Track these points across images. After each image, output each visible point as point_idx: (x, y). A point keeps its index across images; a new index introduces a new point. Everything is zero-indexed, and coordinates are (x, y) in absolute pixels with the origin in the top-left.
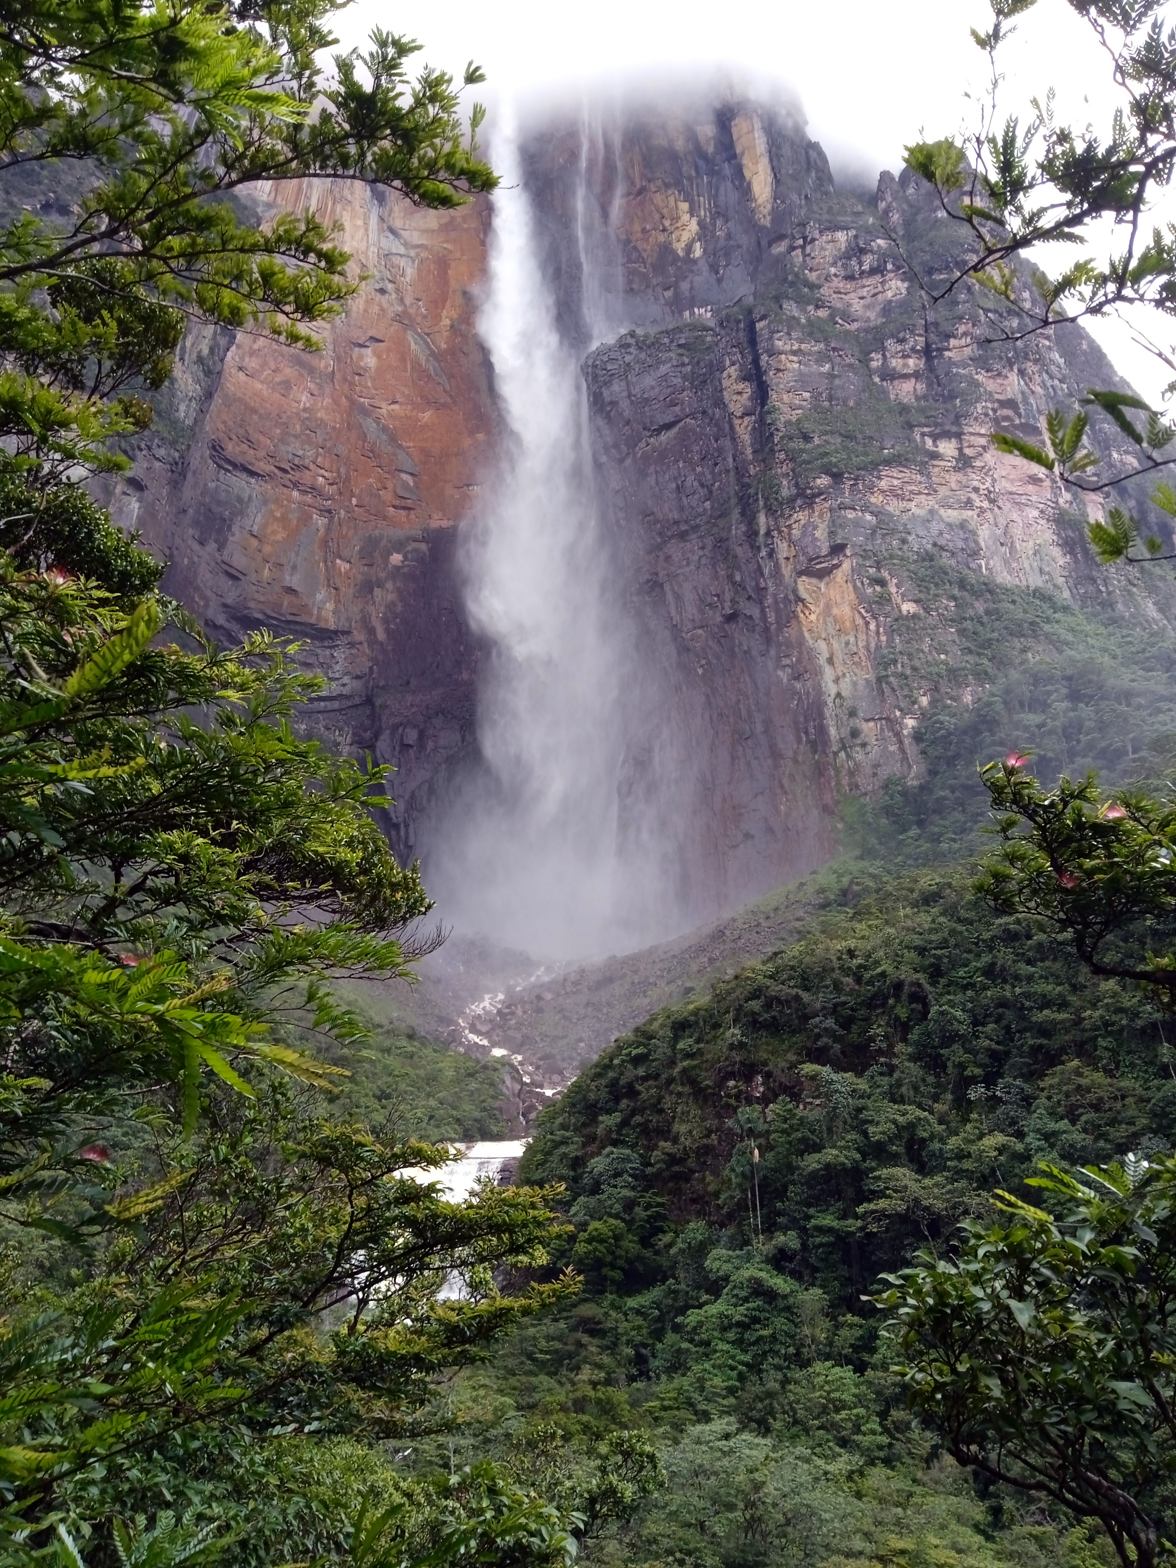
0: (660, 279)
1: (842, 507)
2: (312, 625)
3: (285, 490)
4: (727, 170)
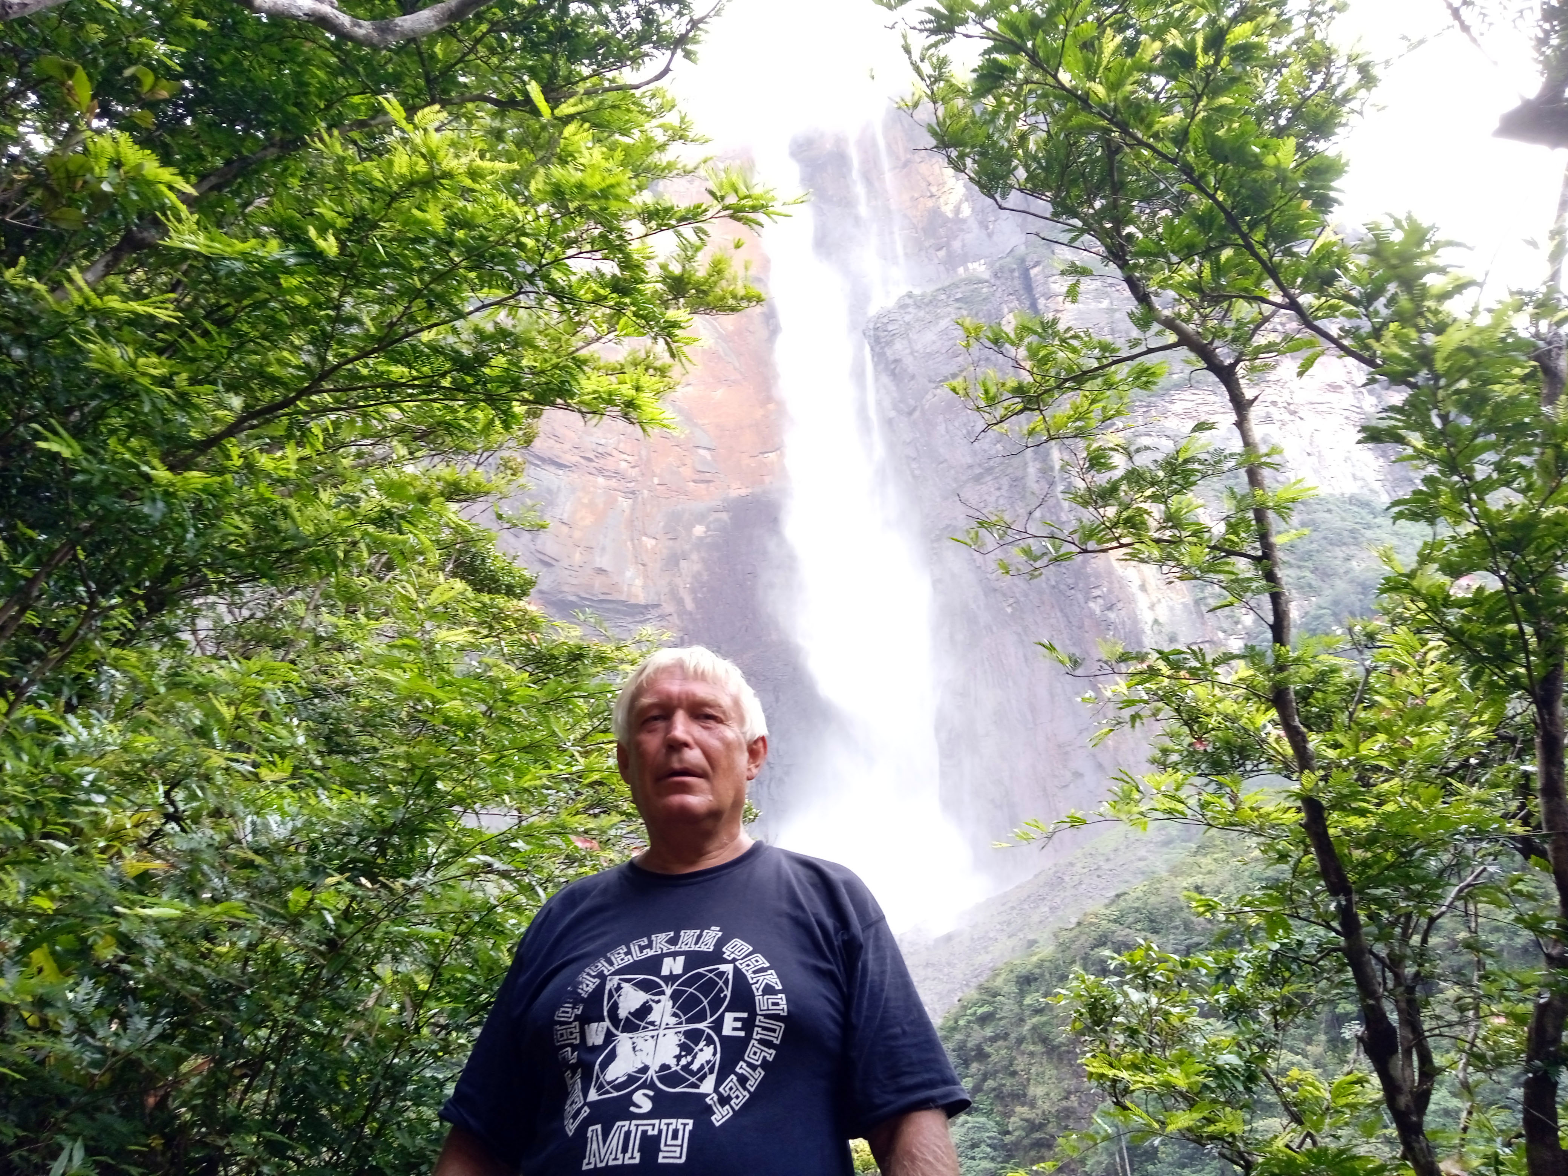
1: (1137, 434)
2: (623, 603)
3: (590, 477)
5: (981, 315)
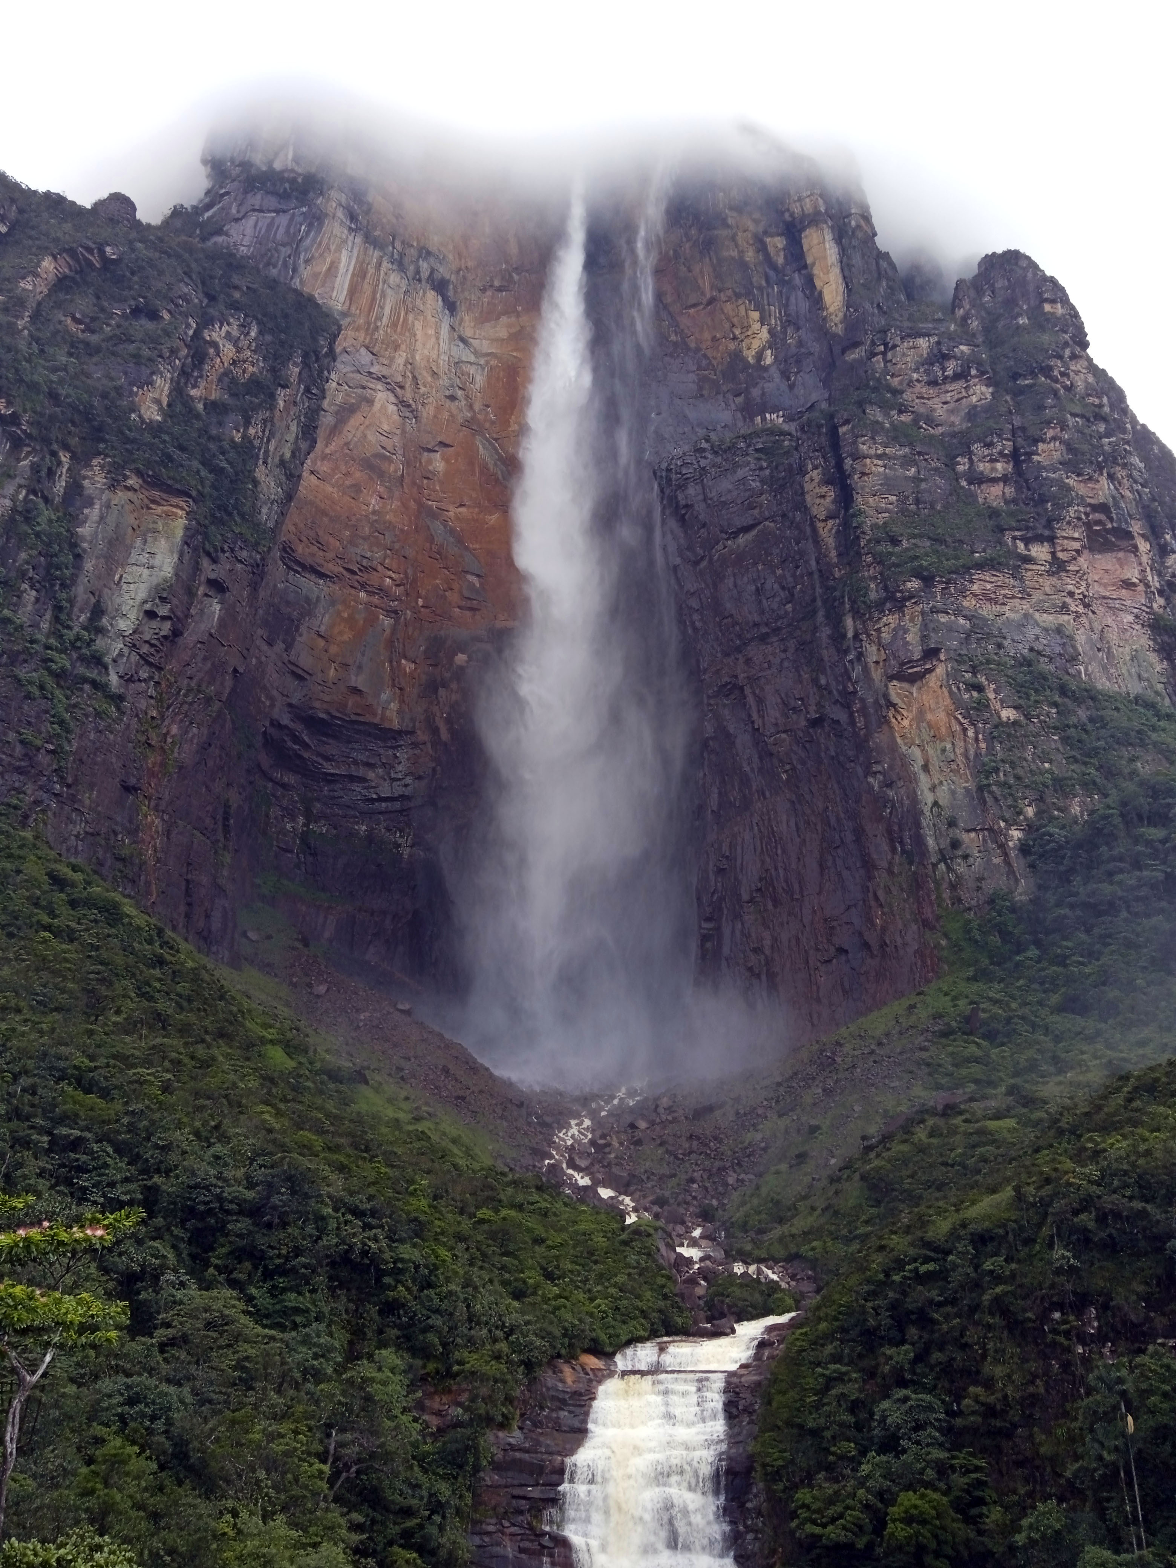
0: (731, 386)
1: (934, 610)
2: (376, 726)
3: (353, 591)
4: (797, 280)
5: (781, 468)
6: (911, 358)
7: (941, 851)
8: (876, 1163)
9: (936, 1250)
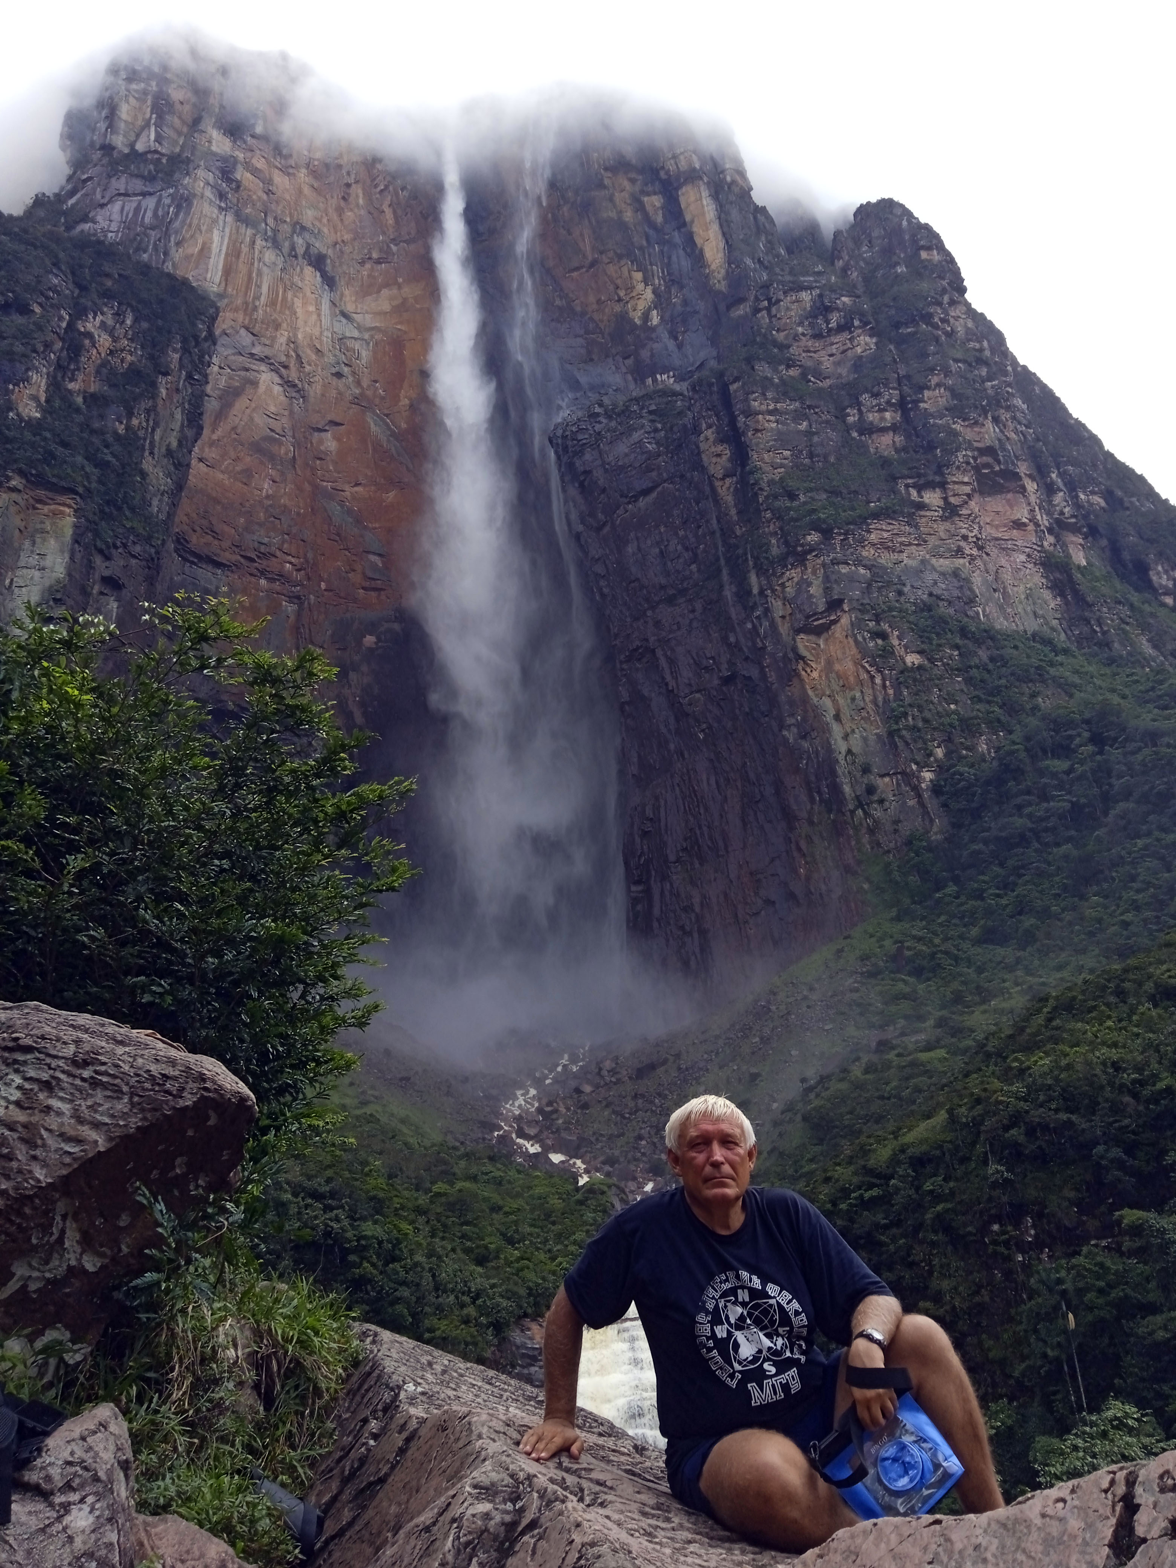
0: (619, 348)
1: (835, 562)
3: (253, 579)
4: (677, 238)
5: (675, 429)
6: (795, 312)
7: (857, 797)
8: (817, 1103)
9: (879, 1176)
